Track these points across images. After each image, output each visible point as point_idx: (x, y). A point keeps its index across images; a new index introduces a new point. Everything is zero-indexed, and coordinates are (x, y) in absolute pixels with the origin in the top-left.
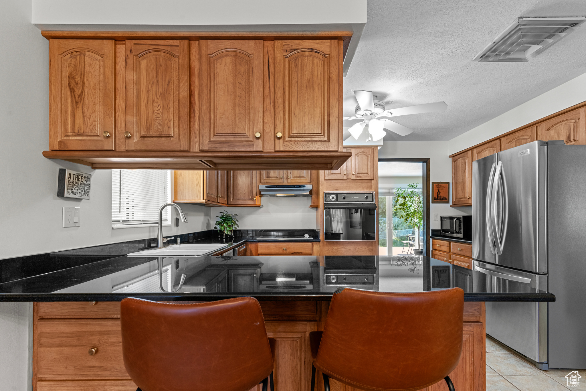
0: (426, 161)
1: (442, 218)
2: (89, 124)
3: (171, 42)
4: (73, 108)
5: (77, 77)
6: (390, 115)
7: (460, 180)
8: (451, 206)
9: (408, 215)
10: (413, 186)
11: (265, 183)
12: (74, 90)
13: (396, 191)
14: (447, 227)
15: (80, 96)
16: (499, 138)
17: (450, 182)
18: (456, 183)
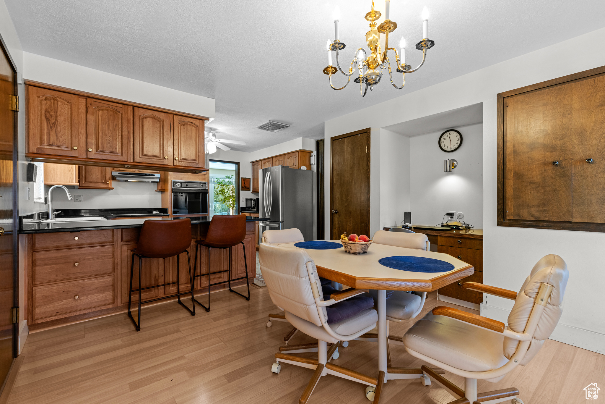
0: (238, 164)
1: (247, 200)
2: (61, 141)
3: (117, 105)
4: (48, 130)
5: (51, 112)
6: (219, 141)
7: (256, 177)
8: (251, 193)
9: (225, 198)
10: (229, 177)
11: (118, 170)
12: (49, 119)
13: (217, 180)
14: (249, 205)
15: (54, 123)
16: (272, 158)
17: (251, 177)
18: (254, 179)
